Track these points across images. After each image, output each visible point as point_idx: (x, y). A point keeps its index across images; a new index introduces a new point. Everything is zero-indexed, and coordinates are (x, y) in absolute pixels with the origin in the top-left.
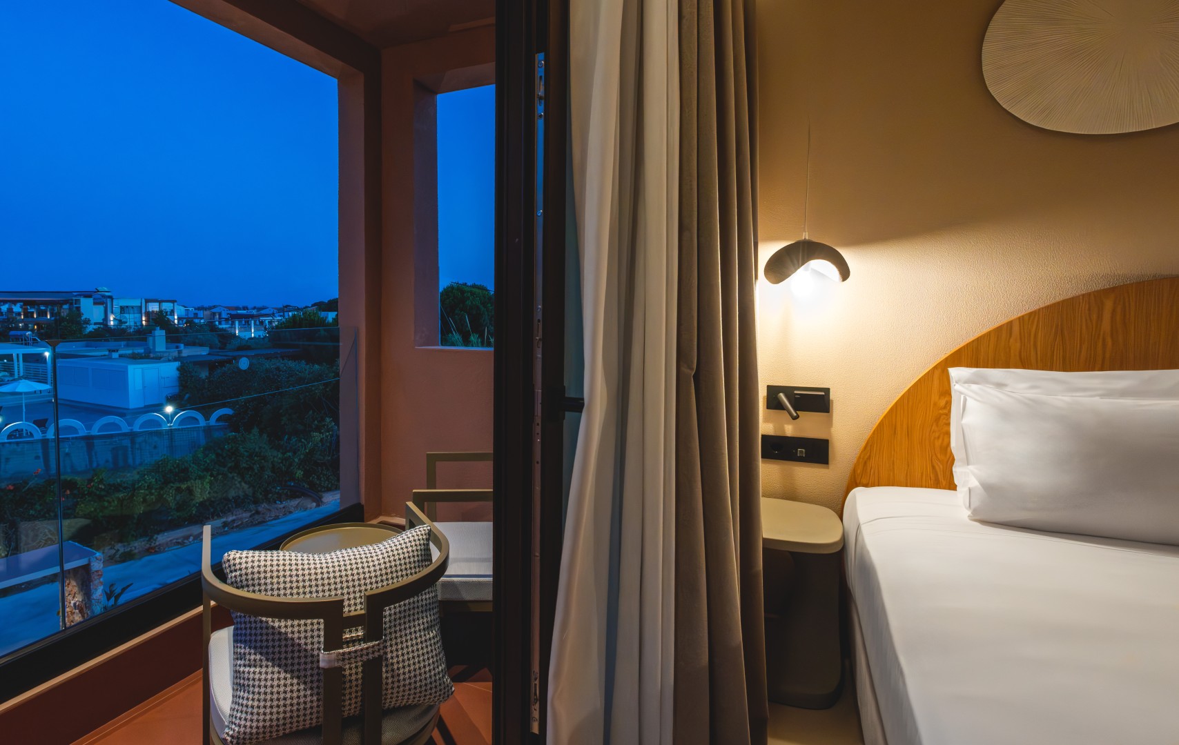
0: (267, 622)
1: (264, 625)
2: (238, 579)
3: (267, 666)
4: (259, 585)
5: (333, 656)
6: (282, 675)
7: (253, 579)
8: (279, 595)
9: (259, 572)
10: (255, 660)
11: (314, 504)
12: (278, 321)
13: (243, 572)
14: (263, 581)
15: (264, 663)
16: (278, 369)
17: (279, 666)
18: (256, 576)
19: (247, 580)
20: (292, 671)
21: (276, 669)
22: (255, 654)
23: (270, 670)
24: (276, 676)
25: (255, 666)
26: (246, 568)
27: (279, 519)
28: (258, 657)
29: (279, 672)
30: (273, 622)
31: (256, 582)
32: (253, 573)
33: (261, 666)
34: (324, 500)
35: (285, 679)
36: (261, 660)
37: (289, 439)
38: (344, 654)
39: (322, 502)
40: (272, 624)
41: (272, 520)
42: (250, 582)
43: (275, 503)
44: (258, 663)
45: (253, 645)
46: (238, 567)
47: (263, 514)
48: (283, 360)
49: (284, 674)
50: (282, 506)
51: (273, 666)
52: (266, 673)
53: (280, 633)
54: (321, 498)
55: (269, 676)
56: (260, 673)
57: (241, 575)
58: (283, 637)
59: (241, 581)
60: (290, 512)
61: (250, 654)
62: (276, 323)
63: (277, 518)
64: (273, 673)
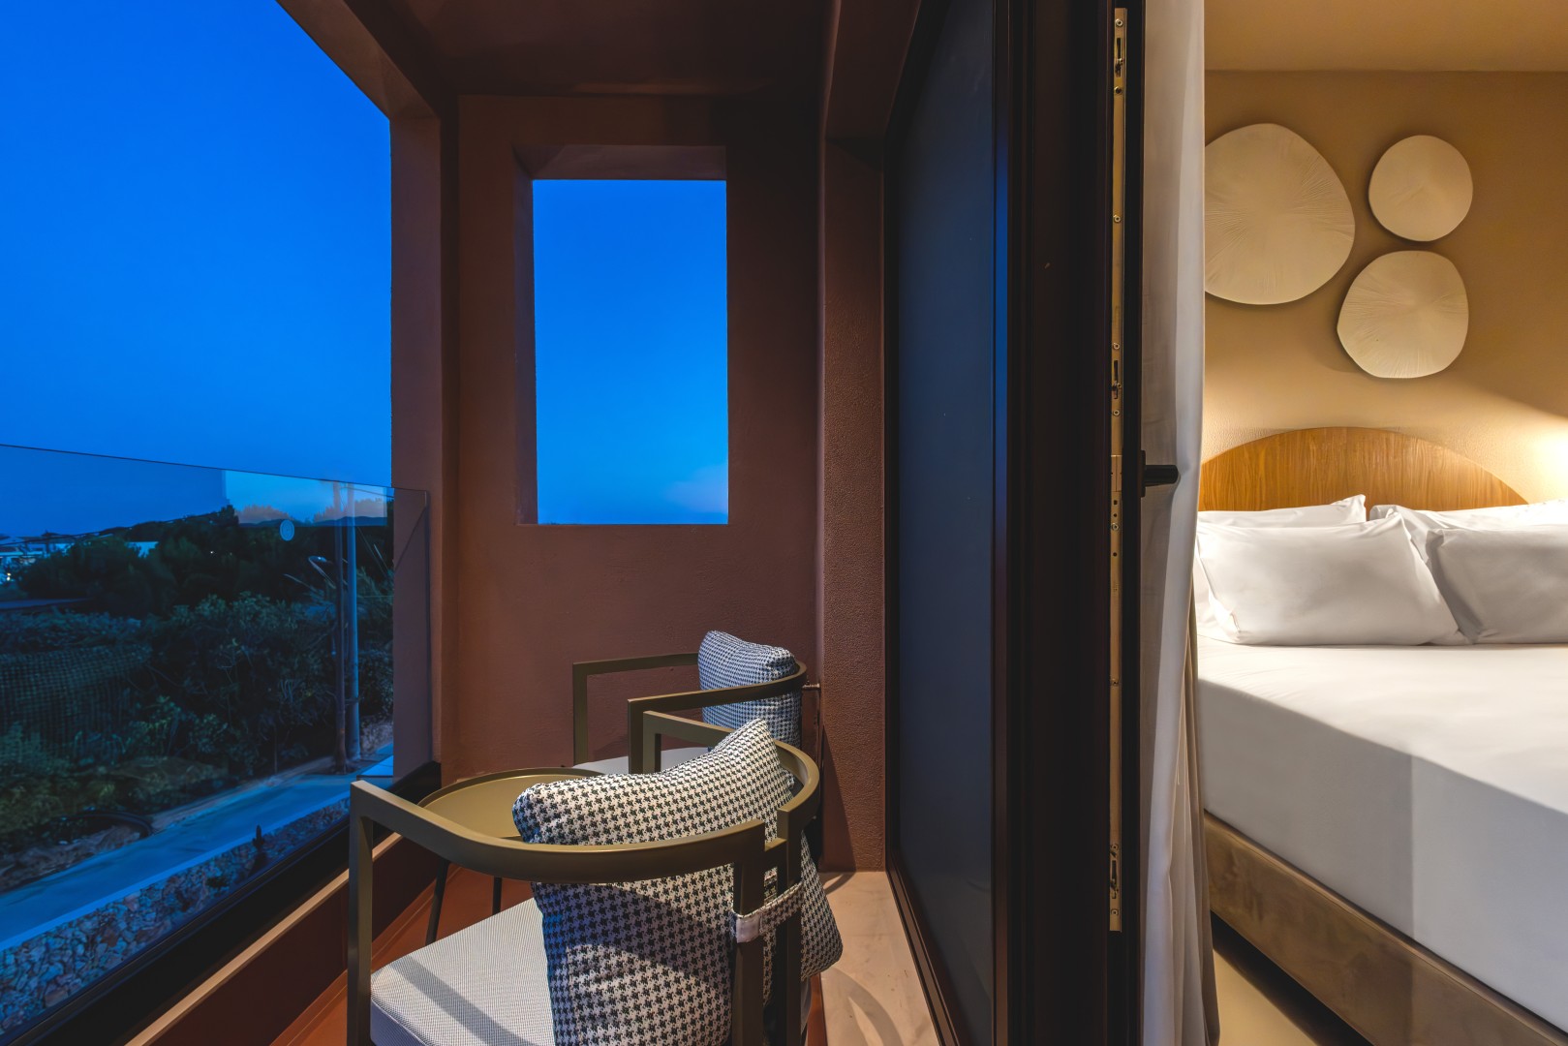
0: (633, 891)
1: (629, 898)
2: (566, 830)
3: (643, 969)
4: (607, 831)
5: (755, 920)
6: (672, 977)
7: (594, 824)
8: (661, 837)
9: (602, 811)
10: (619, 964)
11: (137, 835)
12: (36, 556)
13: (575, 815)
14: (611, 825)
15: (637, 965)
16: (54, 628)
17: (664, 962)
18: (598, 818)
19: (583, 828)
20: (685, 965)
21: (660, 969)
22: (618, 953)
23: (649, 973)
24: (661, 981)
25: (620, 975)
26: (578, 808)
27: (66, 869)
28: (625, 957)
29: (665, 973)
30: (644, 888)
31: (601, 828)
32: (592, 814)
33: (632, 972)
34: (155, 825)
35: (677, 981)
36: (631, 961)
37: (85, 736)
38: (769, 912)
39: (151, 828)
40: (642, 892)
41: (53, 873)
42: (590, 831)
43: (58, 844)
44: (626, 968)
45: (612, 938)
46: (561, 808)
47: (33, 866)
48: (63, 613)
49: (674, 973)
50: (70, 847)
51: (653, 966)
52: (644, 981)
53: (658, 905)
54: (149, 823)
55: (651, 985)
56: (633, 984)
57: (571, 822)
58: (664, 910)
59: (572, 832)
60: (89, 855)
61: (607, 956)
62: (32, 561)
63: (62, 867)
64: (655, 977)
